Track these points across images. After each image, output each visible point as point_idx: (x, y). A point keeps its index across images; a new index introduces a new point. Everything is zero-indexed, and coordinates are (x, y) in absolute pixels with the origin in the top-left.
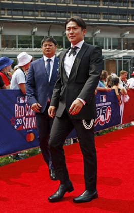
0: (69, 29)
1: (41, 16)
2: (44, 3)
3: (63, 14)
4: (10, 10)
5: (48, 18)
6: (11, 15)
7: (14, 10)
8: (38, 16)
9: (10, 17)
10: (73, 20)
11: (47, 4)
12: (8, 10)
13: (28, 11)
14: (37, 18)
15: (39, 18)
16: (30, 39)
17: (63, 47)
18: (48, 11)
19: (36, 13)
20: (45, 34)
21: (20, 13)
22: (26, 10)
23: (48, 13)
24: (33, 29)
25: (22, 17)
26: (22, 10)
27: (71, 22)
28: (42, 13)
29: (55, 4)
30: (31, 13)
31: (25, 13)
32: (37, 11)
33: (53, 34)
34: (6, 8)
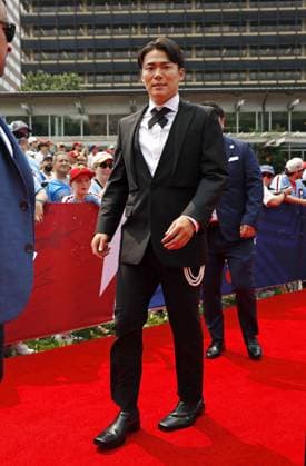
0: (153, 66)
1: (252, 80)
2: (256, 58)
3: (288, 74)
4: (199, 72)
5: (263, 82)
6: (203, 80)
7: (207, 72)
8: (245, 80)
9: (201, 83)
10: (160, 47)
11: (262, 58)
12: (197, 72)
13: (230, 72)
14: (244, 83)
15: (248, 82)
16: (232, 119)
17: (287, 130)
18: (262, 71)
19: (243, 75)
20: (257, 109)
21: (217, 76)
22: (226, 72)
23: (263, 74)
24: (237, 101)
25: (219, 83)
26: (219, 72)
27: (155, 52)
28: (253, 75)
29: (275, 58)
30: (234, 75)
31: (225, 76)
32: (244, 71)
33: (270, 109)
34: (194, 70)
